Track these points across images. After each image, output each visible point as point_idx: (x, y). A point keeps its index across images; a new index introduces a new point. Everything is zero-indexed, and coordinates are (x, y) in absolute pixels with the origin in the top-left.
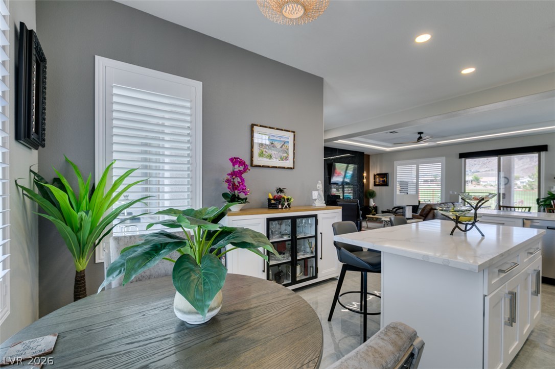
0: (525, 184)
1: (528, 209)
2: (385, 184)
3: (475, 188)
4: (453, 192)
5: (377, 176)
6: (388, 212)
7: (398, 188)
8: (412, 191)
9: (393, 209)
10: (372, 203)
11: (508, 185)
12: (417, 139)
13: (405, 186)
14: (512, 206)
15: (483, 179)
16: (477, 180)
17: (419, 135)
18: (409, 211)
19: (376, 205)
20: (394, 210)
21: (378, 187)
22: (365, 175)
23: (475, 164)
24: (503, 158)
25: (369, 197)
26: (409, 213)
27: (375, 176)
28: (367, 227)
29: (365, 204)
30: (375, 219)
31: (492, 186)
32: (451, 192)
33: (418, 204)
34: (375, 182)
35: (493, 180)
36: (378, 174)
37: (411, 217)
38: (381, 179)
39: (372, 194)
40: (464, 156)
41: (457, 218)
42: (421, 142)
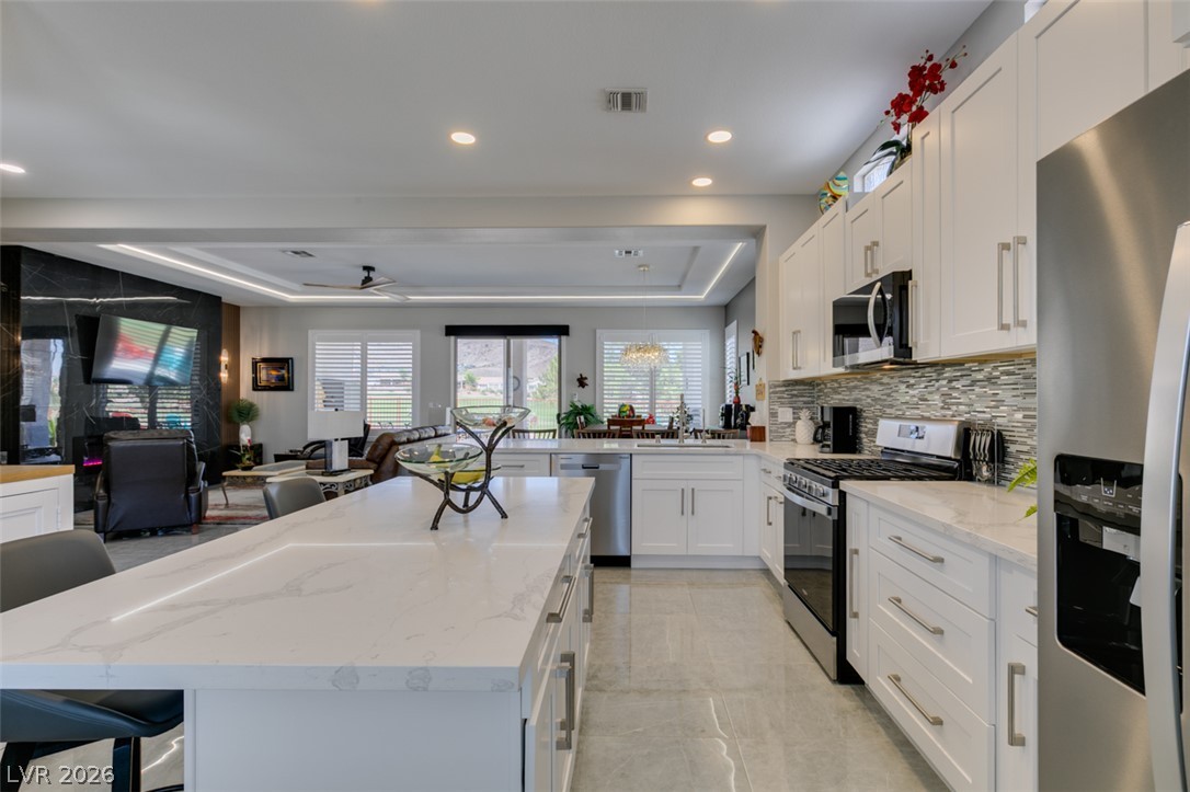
0: (534, 390)
1: (552, 434)
2: (285, 385)
3: (470, 396)
4: (434, 405)
5: (262, 365)
6: (293, 456)
7: (319, 394)
8: (351, 404)
9: (305, 448)
10: (245, 435)
11: (518, 391)
12: (361, 282)
13: (334, 392)
14: (525, 428)
15: (481, 381)
16: (471, 381)
17: (366, 274)
18: (340, 451)
19: (258, 441)
20: (309, 450)
21: (265, 394)
22: (225, 358)
23: (469, 354)
24: (514, 341)
25: (236, 418)
26: (340, 457)
27: (255, 363)
28: (227, 504)
29: (224, 441)
30: (249, 480)
31: (492, 392)
32: (431, 405)
33: (362, 435)
34: (255, 380)
35: (497, 382)
36: (264, 360)
37: (346, 467)
38: (274, 373)
39: (248, 413)
40: (454, 331)
41: (447, 478)
42: (371, 290)
